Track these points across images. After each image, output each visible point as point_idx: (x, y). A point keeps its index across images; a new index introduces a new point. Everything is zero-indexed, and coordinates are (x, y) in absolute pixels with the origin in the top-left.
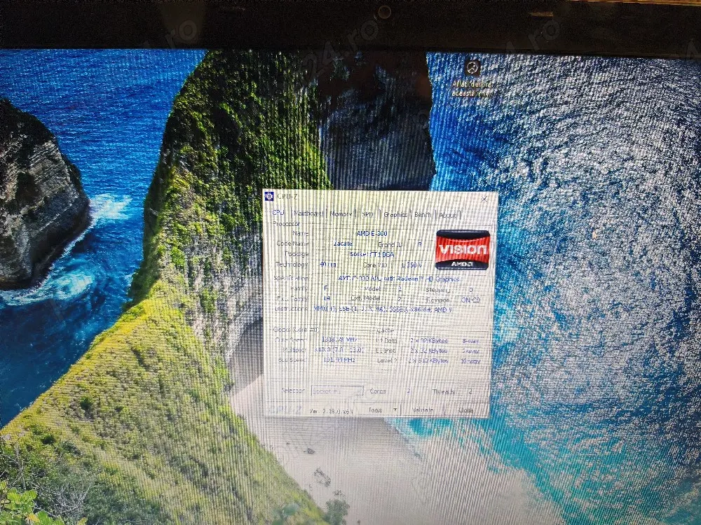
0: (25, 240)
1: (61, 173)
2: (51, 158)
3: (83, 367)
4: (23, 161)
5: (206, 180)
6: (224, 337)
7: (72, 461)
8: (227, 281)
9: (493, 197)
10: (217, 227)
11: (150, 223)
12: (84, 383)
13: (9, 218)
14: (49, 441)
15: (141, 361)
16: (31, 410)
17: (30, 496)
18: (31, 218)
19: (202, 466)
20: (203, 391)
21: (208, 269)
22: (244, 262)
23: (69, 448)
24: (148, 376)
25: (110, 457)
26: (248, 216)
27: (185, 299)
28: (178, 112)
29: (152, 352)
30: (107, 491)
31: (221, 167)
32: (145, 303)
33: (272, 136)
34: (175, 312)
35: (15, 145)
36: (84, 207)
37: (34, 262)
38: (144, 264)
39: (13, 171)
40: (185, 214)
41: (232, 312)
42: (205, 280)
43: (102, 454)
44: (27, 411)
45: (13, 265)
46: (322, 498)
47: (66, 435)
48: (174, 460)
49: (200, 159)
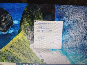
0: (5, 26)
1: (10, 18)
2: (9, 16)
3: (11, 42)
4: (5, 16)
5: (28, 19)
6: (29, 38)
8: (30, 31)
9: (62, 22)
10: (29, 25)
11: (20, 24)
12: (12, 44)
13: (3, 23)
14: (7, 51)
16: (5, 47)
17: (4, 58)
18: (6, 23)
20: (26, 45)
22: (32, 29)
23: (9, 52)
24: (20, 43)
26: (32, 23)
27: (25, 33)
28: (24, 11)
29: (20, 40)
30: (14, 57)
31: (29, 17)
32: (20, 34)
33: (36, 14)
34: (23, 35)
35: (4, 14)
36: (13, 22)
37: (6, 29)
38: (20, 29)
39: (4, 17)
40: (25, 23)
41: (30, 35)
42: (27, 31)
43: (13, 53)
45: (4, 29)
46: (41, 59)
47: (9, 50)
48: (22, 54)
49: (27, 16)
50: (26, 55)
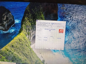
0: (7, 25)
1: (11, 17)
2: (10, 15)
3: (12, 41)
4: (7, 15)
5: (29, 18)
6: (30, 38)
7: (10, 53)
8: (31, 31)
10: (30, 24)
11: (22, 24)
12: (13, 43)
13: (5, 22)
14: (8, 50)
15: (20, 41)
17: (5, 57)
18: (7, 22)
19: (27, 54)
20: (27, 45)
21: (29, 29)
22: (33, 29)
23: (10, 51)
24: (21, 43)
25: (15, 53)
26: (34, 23)
27: (26, 33)
28: (26, 10)
30: (14, 57)
31: (31, 17)
32: (21, 33)
34: (24, 35)
35: (6, 13)
36: (14, 21)
37: (7, 28)
38: (21, 28)
39: (5, 16)
40: (26, 22)
42: (29, 31)
44: (5, 46)
45: (5, 28)
46: (42, 59)
47: (10, 50)
48: (23, 54)
49: (29, 16)
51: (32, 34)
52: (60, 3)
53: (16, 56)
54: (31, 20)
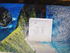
0: (6, 22)
1: (10, 15)
3: (10, 35)
6: (25, 32)
7: (9, 45)
8: (25, 27)
10: (25, 21)
11: (18, 21)
12: (10, 37)
13: (4, 20)
14: (6, 42)
15: (16, 35)
17: (4, 48)
18: (6, 20)
20: (22, 38)
21: (23, 25)
22: (27, 25)
24: (17, 36)
25: (12, 44)
26: (28, 20)
27: (21, 28)
28: (21, 10)
29: (17, 34)
30: (12, 48)
31: (25, 15)
32: (17, 29)
33: (30, 12)
34: (20, 30)
35: (5, 12)
36: (12, 19)
37: (6, 24)
38: (17, 25)
39: (5, 15)
42: (23, 27)
44: (4, 39)
45: (4, 24)
47: (8, 42)
48: (19, 45)
49: (23, 14)
50: (22, 47)
51: (26, 29)
52: (48, 5)
53: (13, 47)
54: (25, 18)
